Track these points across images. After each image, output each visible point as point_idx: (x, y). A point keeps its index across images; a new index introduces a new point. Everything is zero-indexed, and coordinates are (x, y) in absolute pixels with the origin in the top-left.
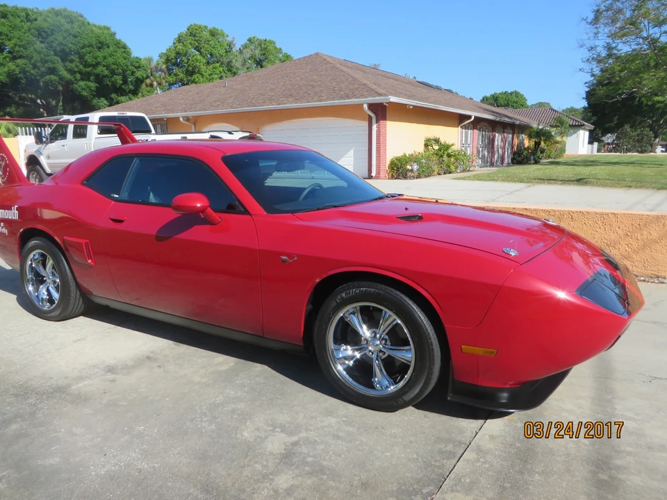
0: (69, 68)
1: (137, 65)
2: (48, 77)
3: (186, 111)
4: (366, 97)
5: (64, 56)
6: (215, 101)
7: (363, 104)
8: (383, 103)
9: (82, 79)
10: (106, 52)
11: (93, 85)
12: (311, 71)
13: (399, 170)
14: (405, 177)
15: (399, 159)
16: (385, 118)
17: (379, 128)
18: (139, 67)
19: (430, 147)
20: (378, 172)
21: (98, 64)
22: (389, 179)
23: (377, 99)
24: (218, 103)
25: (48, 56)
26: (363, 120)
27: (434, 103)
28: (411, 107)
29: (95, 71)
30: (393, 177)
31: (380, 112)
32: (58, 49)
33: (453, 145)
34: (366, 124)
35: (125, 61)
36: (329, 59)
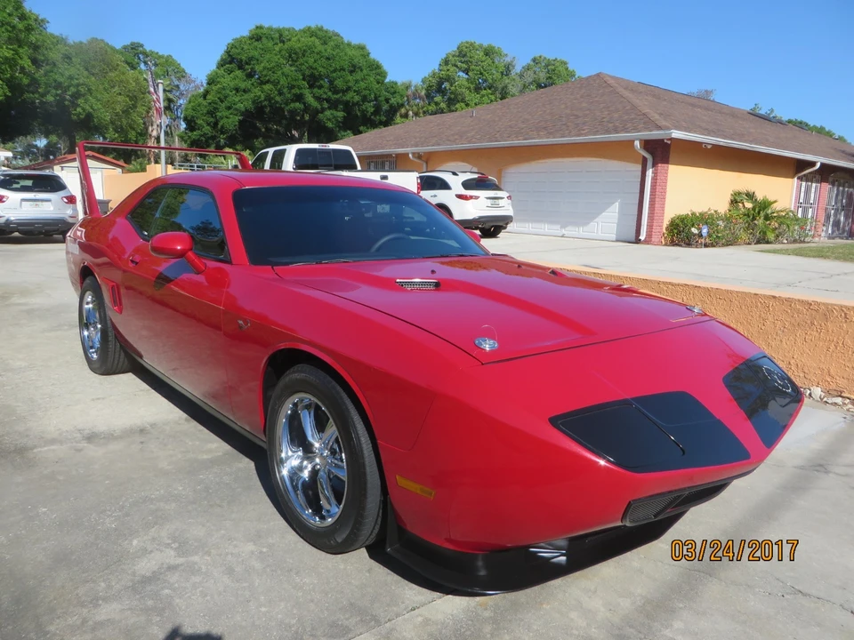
0: (317, 95)
1: (392, 90)
2: (292, 105)
3: (417, 146)
4: (639, 132)
5: (313, 81)
6: (453, 135)
7: (634, 141)
8: (663, 140)
9: (329, 108)
10: (358, 75)
11: (341, 114)
12: (582, 97)
13: (682, 233)
14: (689, 245)
15: (683, 219)
16: (666, 161)
17: (655, 174)
18: (395, 93)
19: (740, 204)
20: (649, 235)
21: (349, 89)
22: (666, 245)
23: (655, 134)
24: (456, 137)
25: (296, 80)
26: (636, 162)
27: (751, 142)
28: (709, 147)
29: (344, 98)
30: (673, 244)
31: (660, 152)
32: (308, 73)
33: (775, 202)
34: (639, 167)
35: (377, 86)
36: (611, 82)
